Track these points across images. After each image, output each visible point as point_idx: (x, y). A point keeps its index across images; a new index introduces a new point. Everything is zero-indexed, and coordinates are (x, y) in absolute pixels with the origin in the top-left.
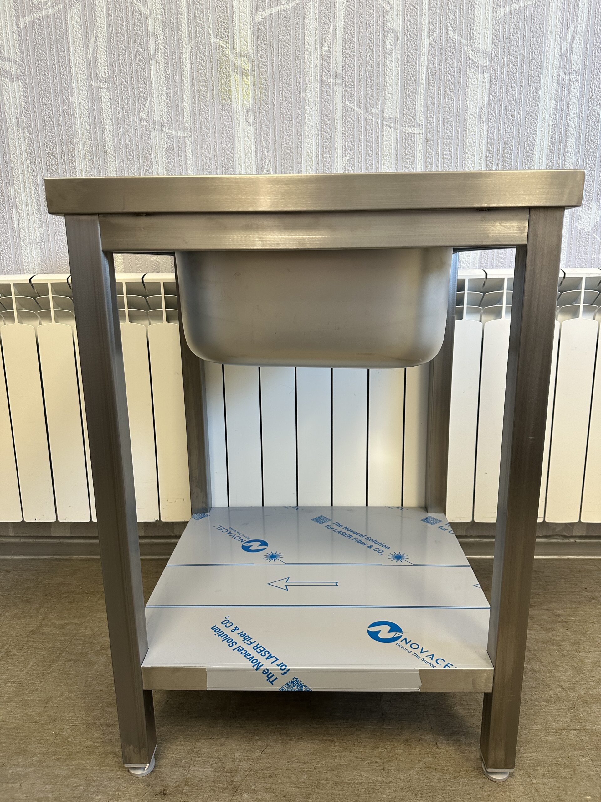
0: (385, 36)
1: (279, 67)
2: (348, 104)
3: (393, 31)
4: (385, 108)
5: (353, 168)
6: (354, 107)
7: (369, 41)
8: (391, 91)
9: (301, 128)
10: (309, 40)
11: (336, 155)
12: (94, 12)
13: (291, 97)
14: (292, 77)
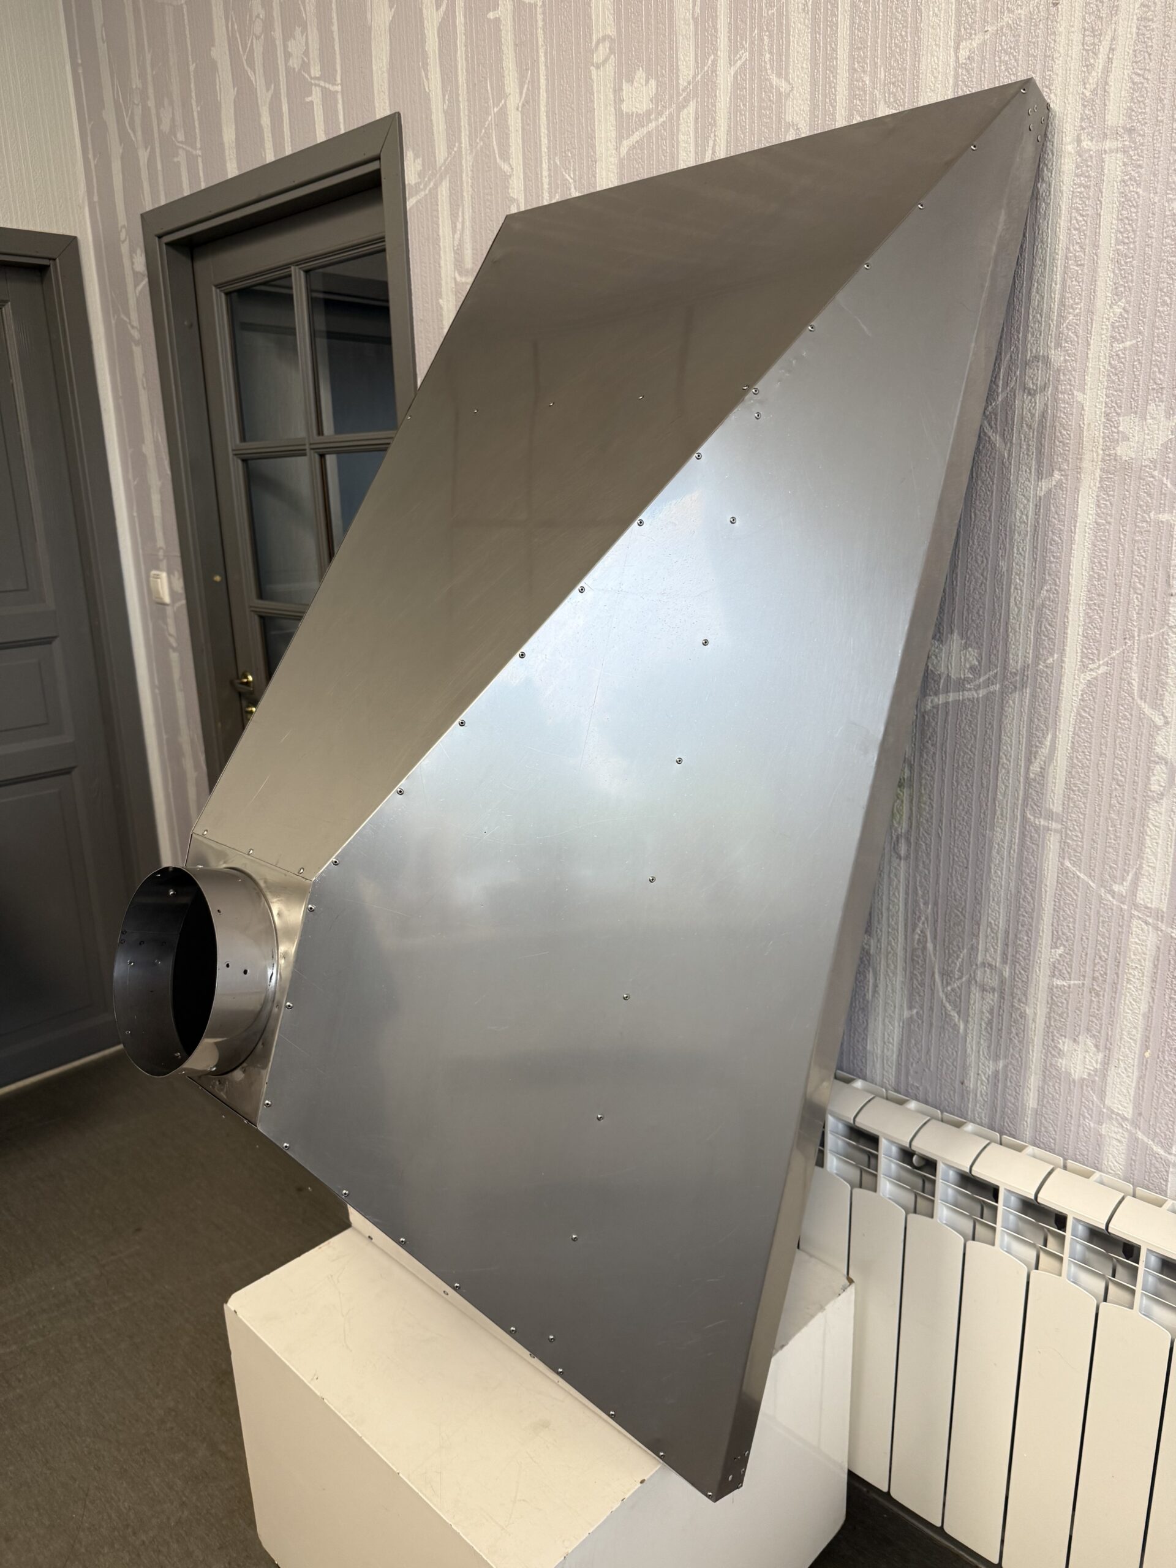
0: (1149, 768)
1: (953, 783)
2: (1069, 865)
3: (1166, 763)
4: (1139, 888)
5: (1069, 970)
6: (1078, 873)
7: (1118, 772)
8: (1153, 863)
9: (982, 884)
10: (1008, 752)
11: (1040, 941)
13: (968, 832)
14: (973, 803)
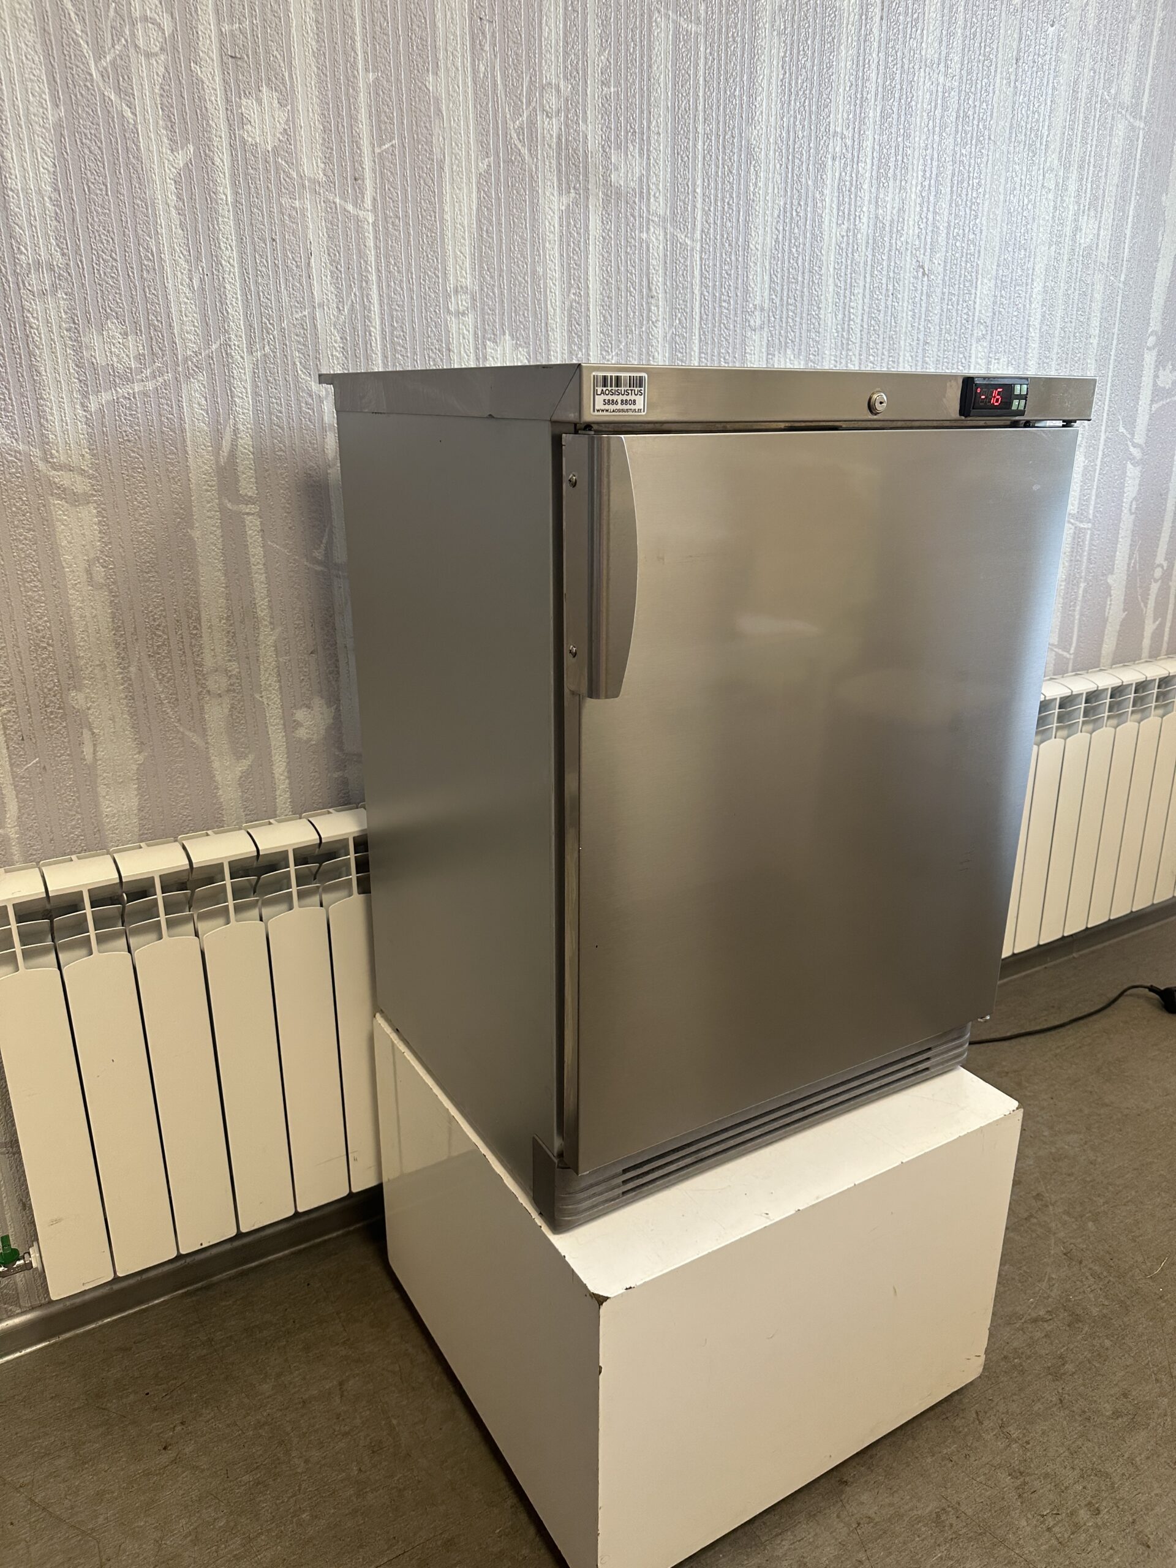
12: (230, 389)
